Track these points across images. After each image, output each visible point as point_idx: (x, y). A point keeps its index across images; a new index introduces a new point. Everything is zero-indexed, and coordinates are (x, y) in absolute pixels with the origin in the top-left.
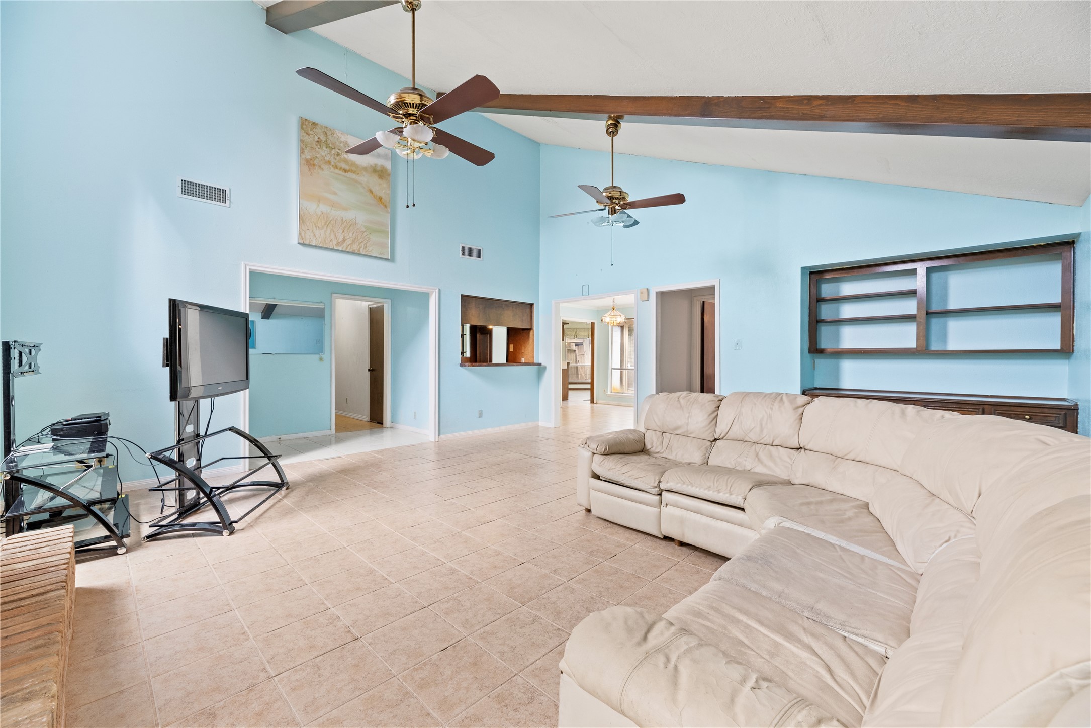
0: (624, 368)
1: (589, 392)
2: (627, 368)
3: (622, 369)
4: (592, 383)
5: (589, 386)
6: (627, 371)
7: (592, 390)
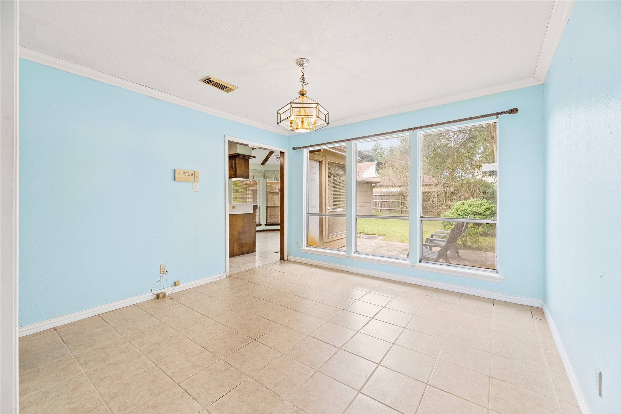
0: (324, 213)
1: (278, 234)
2: (327, 213)
3: (321, 214)
4: (282, 224)
5: (278, 227)
6: (327, 217)
7: (282, 231)
